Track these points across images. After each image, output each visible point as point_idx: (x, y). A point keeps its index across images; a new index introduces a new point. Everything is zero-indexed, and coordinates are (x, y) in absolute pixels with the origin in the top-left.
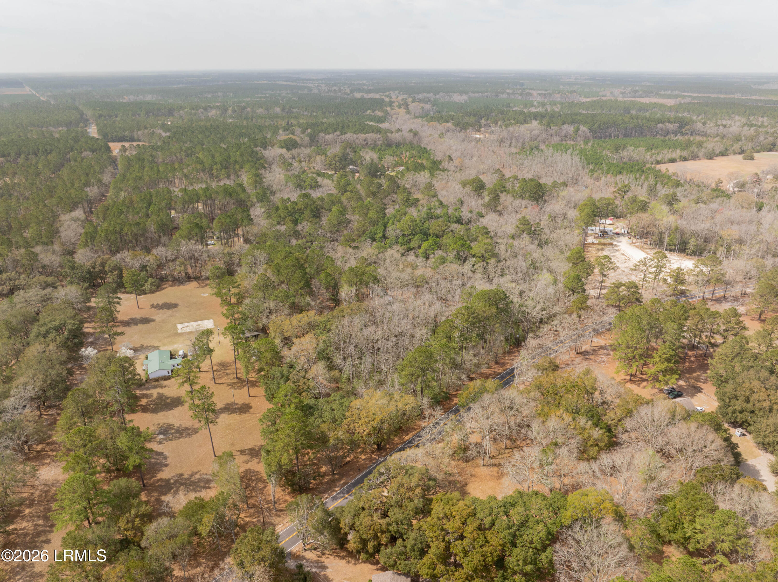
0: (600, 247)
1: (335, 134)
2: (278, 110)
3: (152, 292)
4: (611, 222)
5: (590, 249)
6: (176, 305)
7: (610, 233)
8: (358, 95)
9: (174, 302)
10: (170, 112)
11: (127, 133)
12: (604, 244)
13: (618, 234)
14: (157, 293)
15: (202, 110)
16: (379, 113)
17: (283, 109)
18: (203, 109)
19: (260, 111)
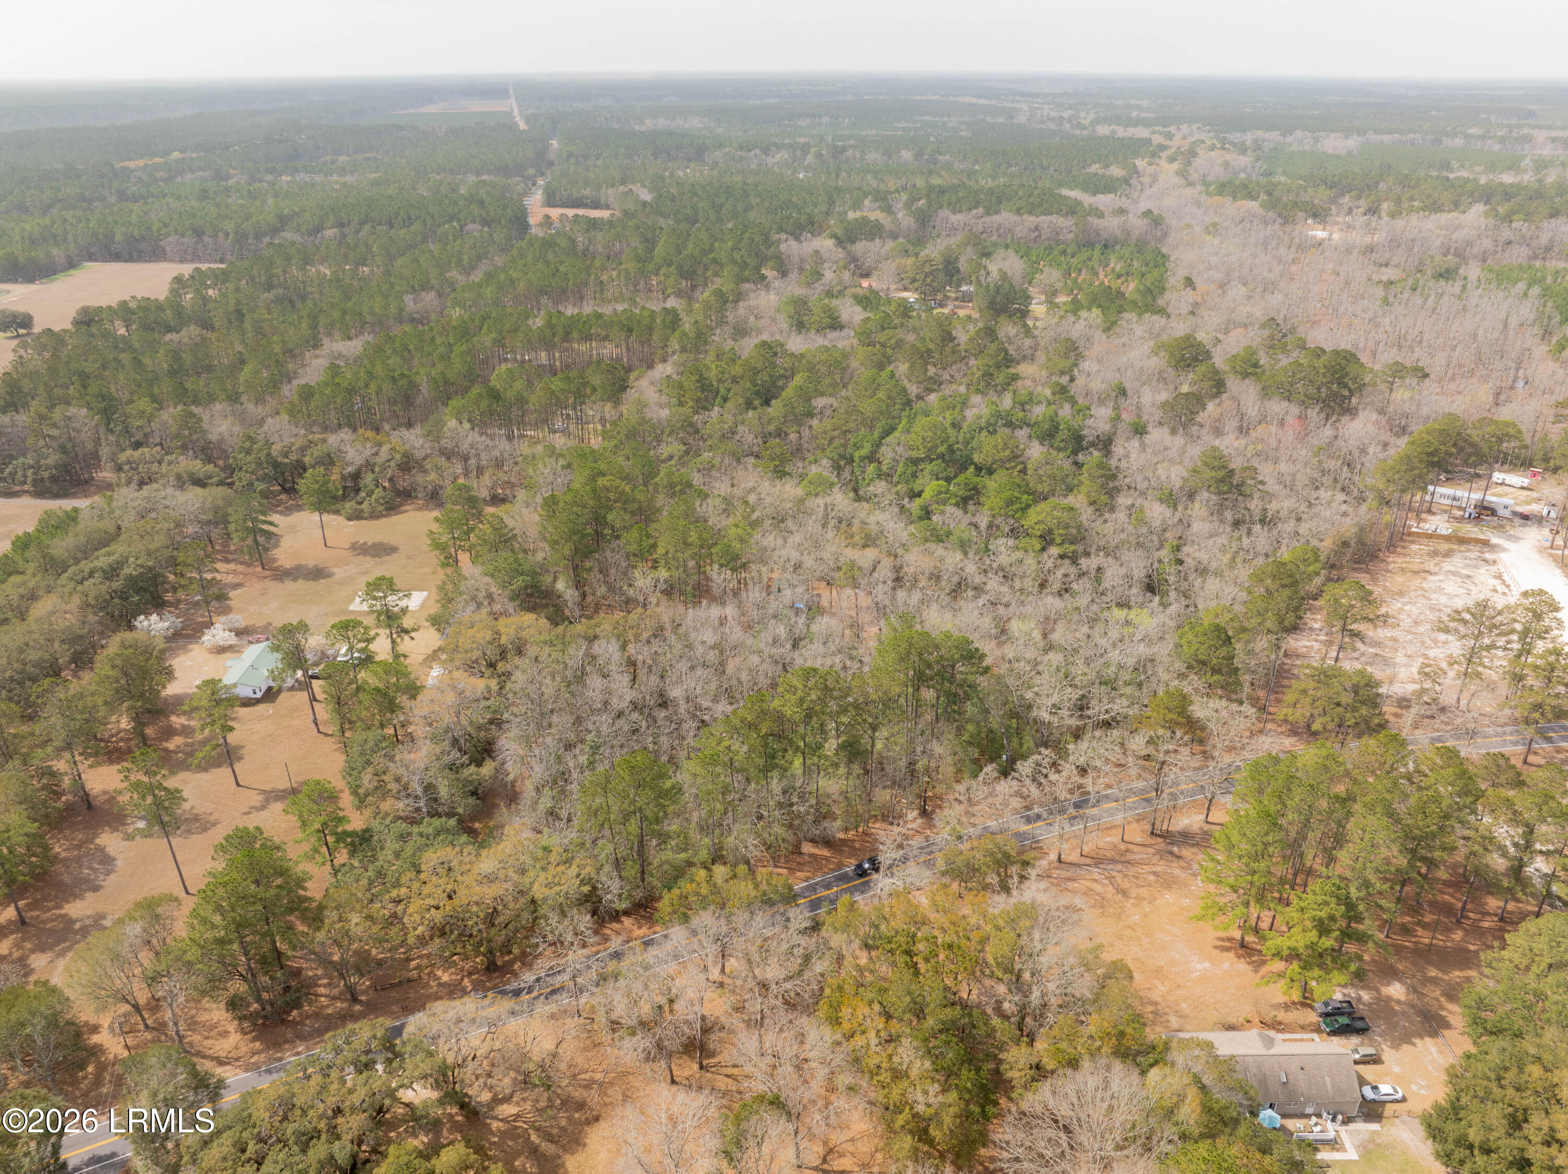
0: (1444, 546)
1: (974, 212)
2: (907, 155)
3: (374, 516)
4: (1526, 482)
5: (1415, 547)
6: (393, 550)
7: (1501, 512)
8: (1103, 130)
9: (394, 543)
10: (699, 153)
11: (587, 192)
12: (1462, 541)
13: (1525, 517)
14: (384, 520)
15: (758, 151)
16: (1116, 171)
17: (918, 156)
18: (761, 149)
19: (873, 156)
